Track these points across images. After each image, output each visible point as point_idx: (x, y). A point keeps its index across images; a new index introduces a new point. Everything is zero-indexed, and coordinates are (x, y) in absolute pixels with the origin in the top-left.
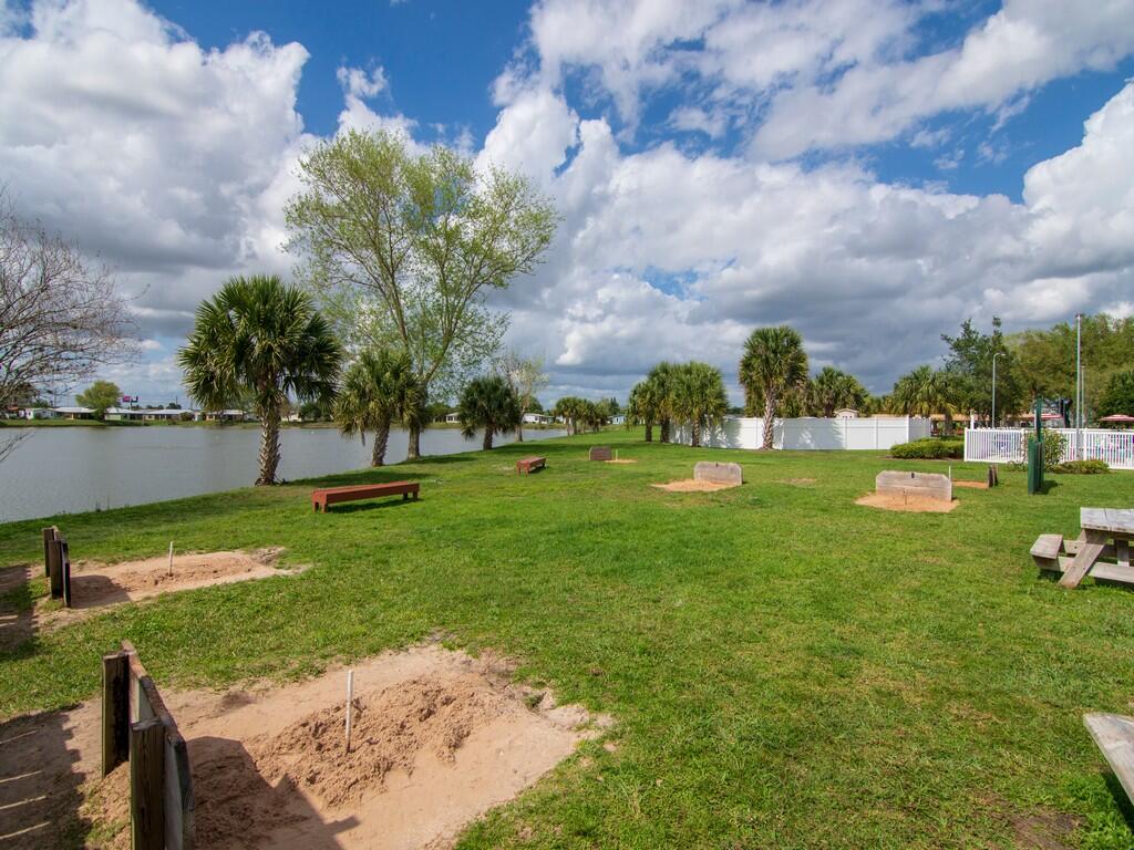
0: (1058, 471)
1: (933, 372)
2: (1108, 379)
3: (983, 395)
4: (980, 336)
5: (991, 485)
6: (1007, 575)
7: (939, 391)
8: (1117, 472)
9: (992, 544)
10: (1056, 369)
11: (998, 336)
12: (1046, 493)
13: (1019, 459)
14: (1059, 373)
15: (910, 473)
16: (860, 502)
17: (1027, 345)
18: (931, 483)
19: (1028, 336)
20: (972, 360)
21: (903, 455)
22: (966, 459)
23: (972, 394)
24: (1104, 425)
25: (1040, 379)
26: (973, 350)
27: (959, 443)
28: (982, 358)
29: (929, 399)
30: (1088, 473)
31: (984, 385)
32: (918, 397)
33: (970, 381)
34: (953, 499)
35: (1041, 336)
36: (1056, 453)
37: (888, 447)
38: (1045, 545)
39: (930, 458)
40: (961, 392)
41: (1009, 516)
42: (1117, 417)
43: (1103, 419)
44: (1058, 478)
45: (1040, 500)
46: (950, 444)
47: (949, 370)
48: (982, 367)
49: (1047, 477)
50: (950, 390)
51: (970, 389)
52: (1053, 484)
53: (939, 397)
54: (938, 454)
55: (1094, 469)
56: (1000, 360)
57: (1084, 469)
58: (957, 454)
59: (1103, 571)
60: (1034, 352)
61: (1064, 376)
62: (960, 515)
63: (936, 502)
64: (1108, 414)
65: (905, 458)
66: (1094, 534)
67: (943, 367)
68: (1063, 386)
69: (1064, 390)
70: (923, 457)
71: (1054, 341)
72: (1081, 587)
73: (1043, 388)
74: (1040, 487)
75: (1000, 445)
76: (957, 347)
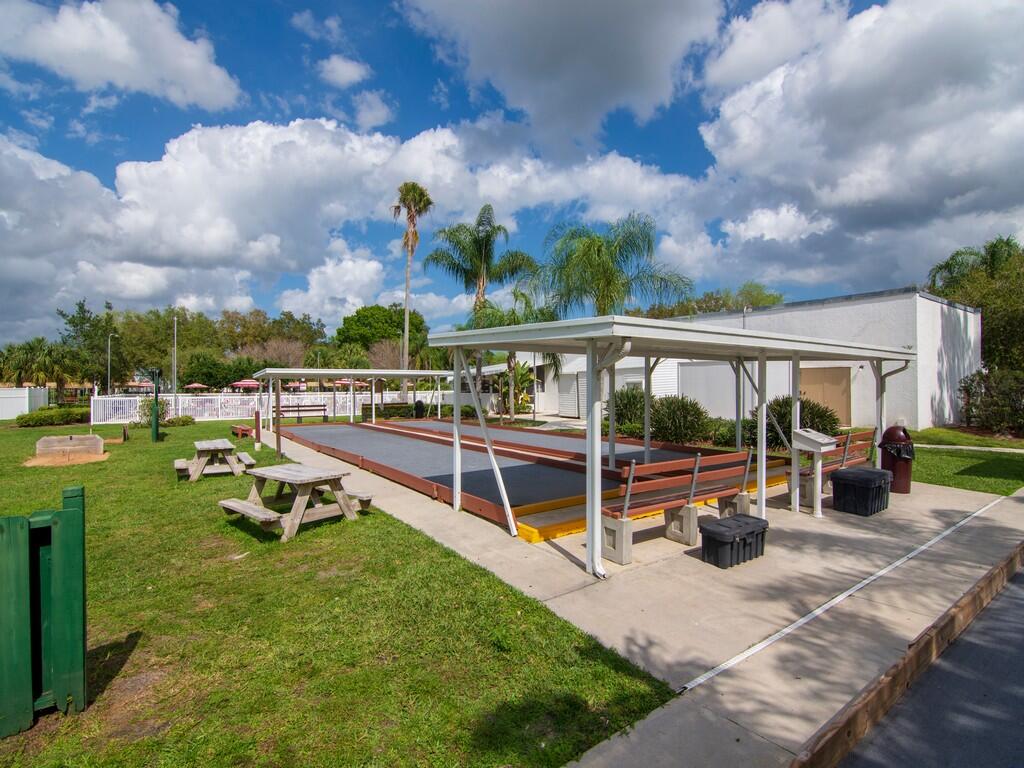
0: (165, 426)
1: (49, 343)
2: (189, 357)
3: (97, 367)
4: (93, 316)
5: (125, 440)
6: (161, 484)
7: (55, 362)
8: (200, 423)
9: (146, 472)
10: (151, 346)
11: (110, 318)
12: (162, 440)
13: (137, 419)
14: (153, 349)
15: (68, 437)
16: (29, 464)
17: (127, 324)
18: (87, 442)
19: (128, 317)
20: (87, 336)
21: (31, 423)
22: (92, 423)
23: (87, 366)
24: (188, 391)
25: (138, 353)
26: (87, 326)
27: (85, 410)
28: (96, 335)
29: (44, 368)
30: (183, 425)
31: (98, 359)
32: (34, 367)
33: (85, 354)
34: (105, 452)
35: (138, 317)
36: (165, 413)
37: (14, 416)
38: (180, 463)
39: (60, 424)
40: (77, 364)
41: (148, 456)
42: (196, 385)
43: (187, 386)
44: (166, 430)
45: (161, 445)
46: (77, 411)
47: (64, 343)
48: (96, 342)
49: (161, 430)
50: (67, 361)
51: (85, 362)
52: (165, 435)
53: (56, 368)
54: (68, 420)
55: (187, 422)
56: (113, 339)
57: (181, 423)
58: (85, 419)
59: (209, 470)
60: (134, 330)
61: (157, 353)
62: (116, 460)
63: (92, 456)
64: (190, 382)
65: (34, 426)
66: (201, 453)
67: (59, 340)
68: (156, 359)
69: (157, 363)
70: (52, 424)
71: (148, 323)
72: (199, 480)
73: (140, 361)
74: (159, 437)
75: (116, 410)
76: (72, 322)
